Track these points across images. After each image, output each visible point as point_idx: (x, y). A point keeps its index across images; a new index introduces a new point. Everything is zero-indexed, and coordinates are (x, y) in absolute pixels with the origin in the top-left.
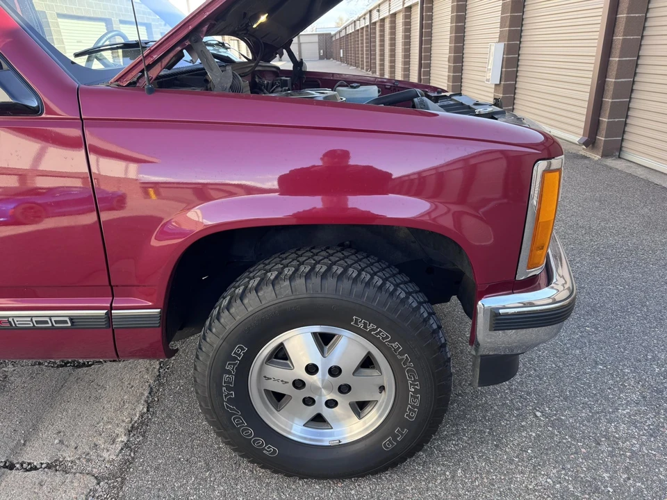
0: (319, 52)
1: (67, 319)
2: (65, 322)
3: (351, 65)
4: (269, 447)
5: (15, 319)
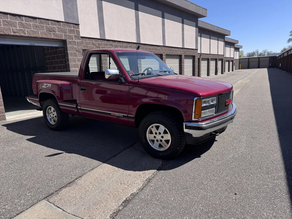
0: (269, 64)
1: (122, 115)
3: (284, 70)
5: (116, 114)
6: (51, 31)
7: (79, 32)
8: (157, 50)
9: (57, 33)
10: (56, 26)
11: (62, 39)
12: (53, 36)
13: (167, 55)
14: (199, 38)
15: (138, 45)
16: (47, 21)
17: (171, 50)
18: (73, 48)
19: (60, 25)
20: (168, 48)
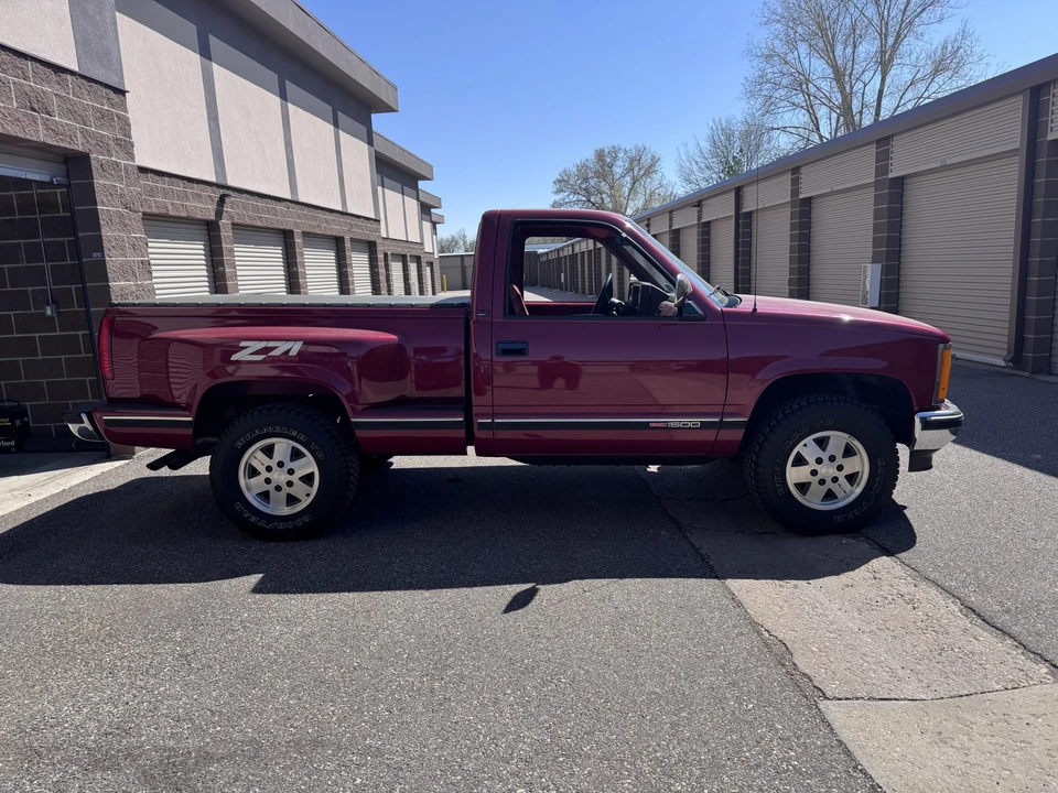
2: (697, 425)
6: (35, 111)
7: (129, 125)
8: (276, 215)
9: (57, 119)
10: (49, 88)
11: (76, 148)
12: (45, 132)
13: (305, 234)
14: (380, 188)
15: (222, 191)
16: (17, 61)
17: (315, 218)
18: (112, 194)
19: (63, 84)
20: (306, 211)
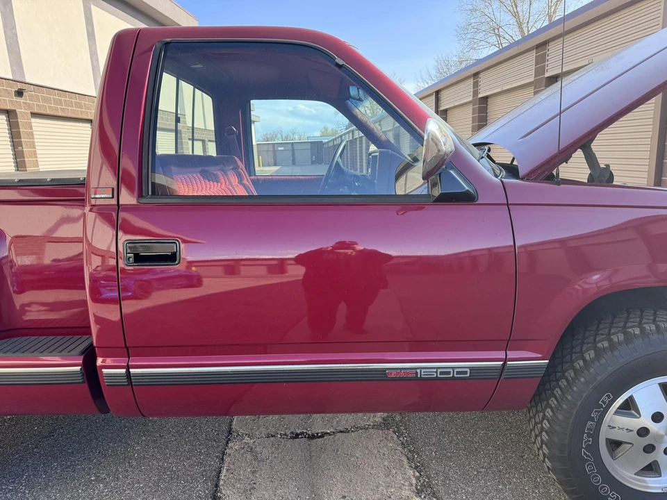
0: (312, 158)
1: (468, 370)
2: (466, 373)
4: (613, 494)
5: (423, 371)
